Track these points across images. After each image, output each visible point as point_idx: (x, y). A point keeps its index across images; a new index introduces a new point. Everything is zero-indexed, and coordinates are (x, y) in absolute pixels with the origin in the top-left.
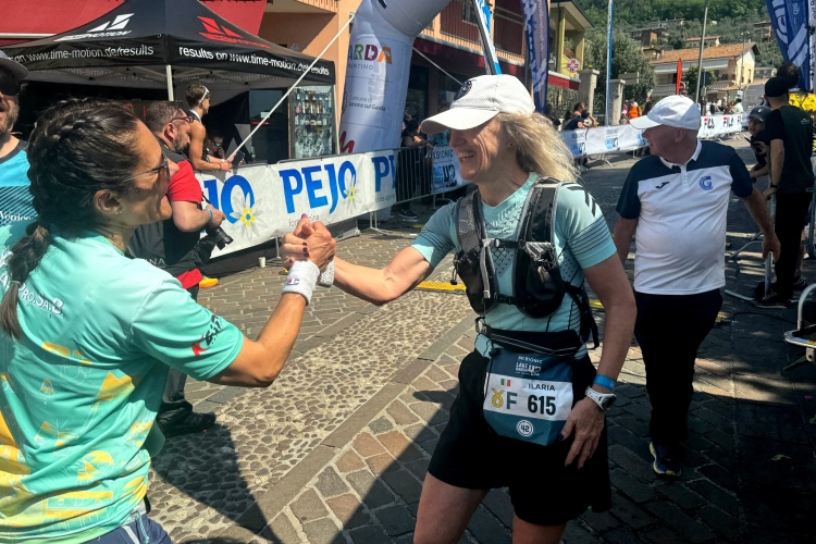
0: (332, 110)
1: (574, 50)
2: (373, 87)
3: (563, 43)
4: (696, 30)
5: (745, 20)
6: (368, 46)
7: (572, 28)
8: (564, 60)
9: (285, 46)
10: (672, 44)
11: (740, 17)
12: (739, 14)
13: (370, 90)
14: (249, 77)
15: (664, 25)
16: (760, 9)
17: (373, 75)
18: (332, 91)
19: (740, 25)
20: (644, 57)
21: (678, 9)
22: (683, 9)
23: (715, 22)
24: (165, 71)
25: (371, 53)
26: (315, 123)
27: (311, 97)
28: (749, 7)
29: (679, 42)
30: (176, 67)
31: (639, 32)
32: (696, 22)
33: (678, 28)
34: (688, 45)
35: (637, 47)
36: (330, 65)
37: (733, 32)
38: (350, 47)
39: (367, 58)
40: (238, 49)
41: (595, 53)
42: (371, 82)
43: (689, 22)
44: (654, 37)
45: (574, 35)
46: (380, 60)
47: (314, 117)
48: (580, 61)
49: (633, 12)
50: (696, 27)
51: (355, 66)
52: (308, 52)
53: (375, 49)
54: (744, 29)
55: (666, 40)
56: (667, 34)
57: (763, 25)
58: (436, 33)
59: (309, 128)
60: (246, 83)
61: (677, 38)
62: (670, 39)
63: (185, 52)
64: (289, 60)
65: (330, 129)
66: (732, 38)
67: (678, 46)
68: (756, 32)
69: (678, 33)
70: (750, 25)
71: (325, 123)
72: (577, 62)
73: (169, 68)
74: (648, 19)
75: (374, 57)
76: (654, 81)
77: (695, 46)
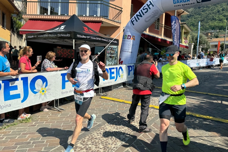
0: (117, 52)
1: (186, 38)
2: (129, 47)
3: (183, 36)
6: (128, 36)
7: (186, 31)
8: (183, 40)
9: (106, 35)
10: (215, 36)
13: (128, 47)
14: (95, 43)
15: (213, 31)
17: (129, 43)
18: (117, 47)
20: (207, 40)
21: (217, 27)
22: (218, 27)
24: (73, 41)
25: (129, 37)
26: (112, 55)
27: (112, 48)
29: (217, 36)
30: (76, 40)
31: (205, 33)
32: (222, 31)
33: (217, 32)
34: (220, 37)
35: (205, 37)
36: (118, 40)
38: (124, 36)
39: (128, 39)
40: (93, 35)
41: (193, 39)
42: (129, 45)
43: (220, 30)
44: (209, 34)
45: (186, 33)
46: (131, 39)
47: (112, 54)
48: (188, 40)
49: (203, 27)
50: (222, 32)
51: (124, 41)
52: (112, 37)
53: (130, 36)
55: (213, 35)
56: (213, 34)
58: (147, 32)
59: (110, 57)
60: (95, 45)
61: (216, 35)
62: (214, 35)
63: (78, 36)
64: (106, 39)
65: (116, 57)
67: (217, 37)
69: (217, 34)
71: (115, 56)
72: (187, 41)
73: (74, 40)
74: (208, 29)
75: (130, 39)
76: (210, 47)
77: (222, 37)
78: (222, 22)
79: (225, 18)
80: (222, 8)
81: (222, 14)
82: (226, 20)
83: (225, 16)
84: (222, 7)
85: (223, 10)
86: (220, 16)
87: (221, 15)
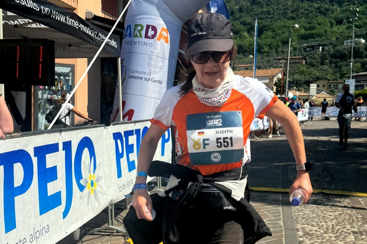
4: (241, 60)
5: (268, 56)
11: (265, 54)
12: (265, 52)
16: (276, 50)
19: (266, 59)
23: (251, 56)
28: (271, 48)
32: (241, 56)
37: (262, 62)
43: (238, 55)
50: (241, 58)
54: (268, 62)
57: (279, 59)
66: (262, 66)
68: (276, 63)
70: (271, 59)
77: (242, 69)
78: (240, 38)
79: (246, 29)
80: (238, 7)
81: (238, 20)
82: (246, 33)
83: (244, 24)
84: (239, 3)
85: (240, 10)
86: (235, 24)
87: (238, 22)
